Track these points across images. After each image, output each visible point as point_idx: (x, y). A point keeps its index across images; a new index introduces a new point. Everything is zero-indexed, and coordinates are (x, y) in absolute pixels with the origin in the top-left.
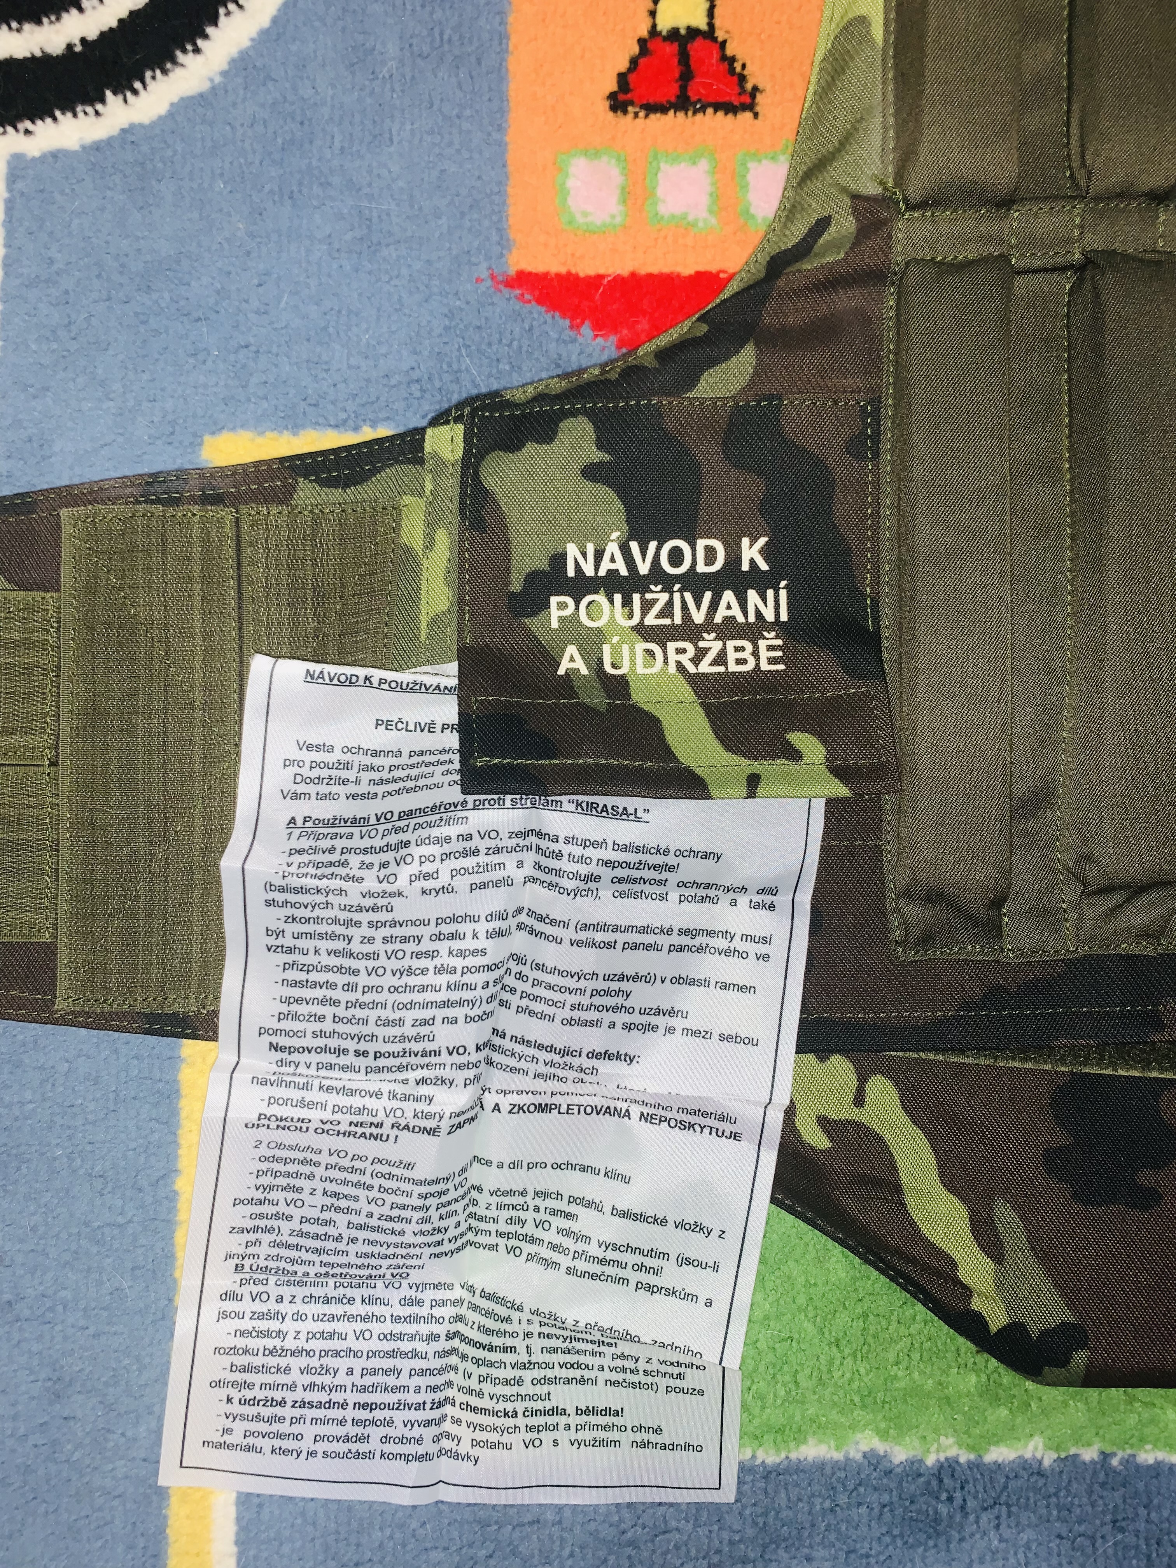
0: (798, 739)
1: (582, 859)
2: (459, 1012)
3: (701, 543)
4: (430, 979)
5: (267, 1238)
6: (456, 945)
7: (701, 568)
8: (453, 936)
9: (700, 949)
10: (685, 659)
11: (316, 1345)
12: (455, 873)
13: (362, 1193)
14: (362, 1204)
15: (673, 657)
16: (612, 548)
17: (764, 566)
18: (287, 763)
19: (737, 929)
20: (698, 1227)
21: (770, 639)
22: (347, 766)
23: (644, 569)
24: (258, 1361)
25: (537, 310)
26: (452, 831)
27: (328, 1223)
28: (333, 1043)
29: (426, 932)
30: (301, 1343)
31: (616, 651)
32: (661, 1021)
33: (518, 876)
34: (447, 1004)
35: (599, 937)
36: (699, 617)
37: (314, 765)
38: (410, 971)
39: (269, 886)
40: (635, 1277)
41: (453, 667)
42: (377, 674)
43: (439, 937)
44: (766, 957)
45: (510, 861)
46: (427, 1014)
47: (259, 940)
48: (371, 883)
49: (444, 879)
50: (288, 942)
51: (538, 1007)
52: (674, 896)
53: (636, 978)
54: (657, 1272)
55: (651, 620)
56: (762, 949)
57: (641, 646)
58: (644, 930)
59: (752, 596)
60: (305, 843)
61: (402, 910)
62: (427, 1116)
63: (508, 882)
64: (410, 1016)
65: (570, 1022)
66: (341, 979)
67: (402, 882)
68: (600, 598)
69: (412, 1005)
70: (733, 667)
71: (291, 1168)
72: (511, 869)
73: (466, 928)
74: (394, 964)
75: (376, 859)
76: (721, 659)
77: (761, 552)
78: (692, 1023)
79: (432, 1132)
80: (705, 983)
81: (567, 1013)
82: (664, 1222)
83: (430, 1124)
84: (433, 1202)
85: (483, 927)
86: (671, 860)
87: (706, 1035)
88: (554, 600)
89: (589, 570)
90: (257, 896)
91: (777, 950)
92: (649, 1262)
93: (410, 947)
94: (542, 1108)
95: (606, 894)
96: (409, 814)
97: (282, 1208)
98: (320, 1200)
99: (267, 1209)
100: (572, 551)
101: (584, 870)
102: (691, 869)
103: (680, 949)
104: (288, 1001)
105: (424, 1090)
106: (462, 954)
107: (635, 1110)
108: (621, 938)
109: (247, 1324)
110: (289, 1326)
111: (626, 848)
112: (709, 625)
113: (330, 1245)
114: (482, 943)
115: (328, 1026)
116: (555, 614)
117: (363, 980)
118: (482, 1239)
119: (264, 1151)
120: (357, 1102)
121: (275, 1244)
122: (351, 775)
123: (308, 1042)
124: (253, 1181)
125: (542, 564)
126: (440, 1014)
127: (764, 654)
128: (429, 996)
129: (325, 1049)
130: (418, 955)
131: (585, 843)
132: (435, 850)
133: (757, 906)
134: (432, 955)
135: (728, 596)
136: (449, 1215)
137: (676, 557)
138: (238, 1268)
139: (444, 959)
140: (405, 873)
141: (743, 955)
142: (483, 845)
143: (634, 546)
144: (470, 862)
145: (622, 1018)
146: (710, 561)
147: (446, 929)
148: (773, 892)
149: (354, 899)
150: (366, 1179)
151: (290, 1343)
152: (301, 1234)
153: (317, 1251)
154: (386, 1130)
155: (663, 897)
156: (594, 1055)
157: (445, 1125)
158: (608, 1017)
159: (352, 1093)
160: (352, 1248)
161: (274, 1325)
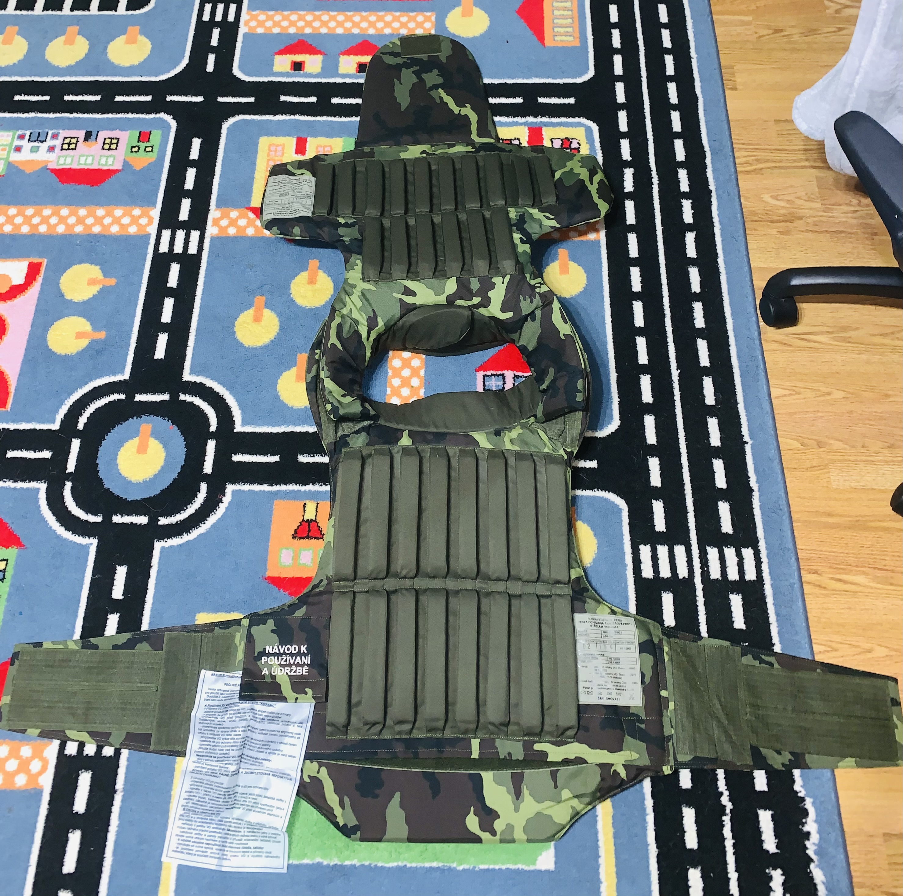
0: (308, 690)
1: (261, 715)
2: (235, 748)
3: (294, 646)
4: (230, 741)
5: (191, 801)
6: (235, 733)
7: (293, 652)
8: (235, 731)
9: (286, 736)
10: (288, 672)
11: (199, 828)
12: (236, 717)
13: (211, 791)
14: (211, 794)
15: (286, 671)
16: (276, 647)
17: (306, 652)
18: (206, 693)
19: (294, 732)
20: (281, 800)
21: (306, 667)
22: (218, 693)
23: (282, 651)
24: (186, 830)
25: (271, 585)
26: (236, 708)
27: (204, 798)
28: (209, 755)
29: (229, 730)
30: (195, 827)
31: (275, 669)
32: (277, 752)
33: (249, 718)
34: (232, 746)
35: (264, 732)
36: (292, 662)
37: (211, 693)
38: (226, 739)
39: (200, 719)
40: (267, 812)
41: (241, 672)
42: (225, 674)
43: (232, 731)
44: (299, 738)
45: (247, 715)
46: (228, 748)
47: (197, 731)
48: (219, 719)
49: (234, 719)
50: (202, 731)
51: (251, 748)
52: (281, 724)
53: (272, 742)
54: (272, 811)
55: (282, 663)
56: (299, 736)
57: (280, 668)
58: (274, 731)
59: (303, 657)
60: (208, 710)
61: (225, 724)
62: (227, 771)
63: (246, 720)
64: (225, 748)
65: (257, 751)
66: (212, 740)
67: (225, 719)
68: (272, 657)
69: (225, 746)
70: (298, 674)
71: (198, 784)
72: (247, 717)
73: (237, 729)
74: (223, 737)
75: (221, 714)
76: (295, 672)
77: (306, 648)
78: (283, 753)
79: (227, 775)
80: (286, 744)
81: (257, 749)
82: (274, 799)
83: (227, 773)
84: (227, 794)
85: (241, 729)
86: (280, 716)
87: (286, 755)
88: (263, 658)
89: (271, 652)
90: (197, 721)
91: (302, 737)
92: (270, 808)
93: (226, 733)
94: (252, 773)
95: (266, 722)
96: (229, 704)
97: (195, 794)
98: (203, 792)
99: (192, 794)
100: (268, 647)
101: (261, 717)
102: (284, 718)
103: (282, 736)
104: (201, 745)
105: (227, 766)
106: (236, 735)
107: (271, 773)
108: (269, 733)
109: (184, 822)
110: (193, 823)
111: (270, 713)
112: (294, 664)
113: (204, 804)
114: (241, 733)
115: (208, 751)
116: (263, 661)
117: (216, 740)
118: (237, 806)
119: (193, 779)
120: (213, 768)
121: (193, 803)
122: (218, 695)
123: (204, 754)
124: (190, 787)
125: (262, 650)
126: (231, 748)
127: (304, 671)
128: (229, 744)
129: (207, 756)
130: (228, 735)
131: (262, 712)
132: (232, 712)
133: (299, 727)
134: (230, 735)
135: (298, 658)
136: (230, 798)
137: (288, 649)
138: (184, 809)
139: (233, 736)
140: (226, 717)
141: (295, 738)
142: (242, 711)
143: (280, 647)
144: (239, 715)
145: (269, 751)
146: (295, 650)
147: (234, 730)
148: (302, 723)
149: (216, 722)
150: (213, 787)
151: (193, 827)
152: (198, 801)
153: (201, 805)
154: (218, 775)
155: (278, 724)
156: (262, 759)
157: (230, 774)
158: (265, 751)
159: (212, 766)
160: (209, 805)
161: (190, 823)
